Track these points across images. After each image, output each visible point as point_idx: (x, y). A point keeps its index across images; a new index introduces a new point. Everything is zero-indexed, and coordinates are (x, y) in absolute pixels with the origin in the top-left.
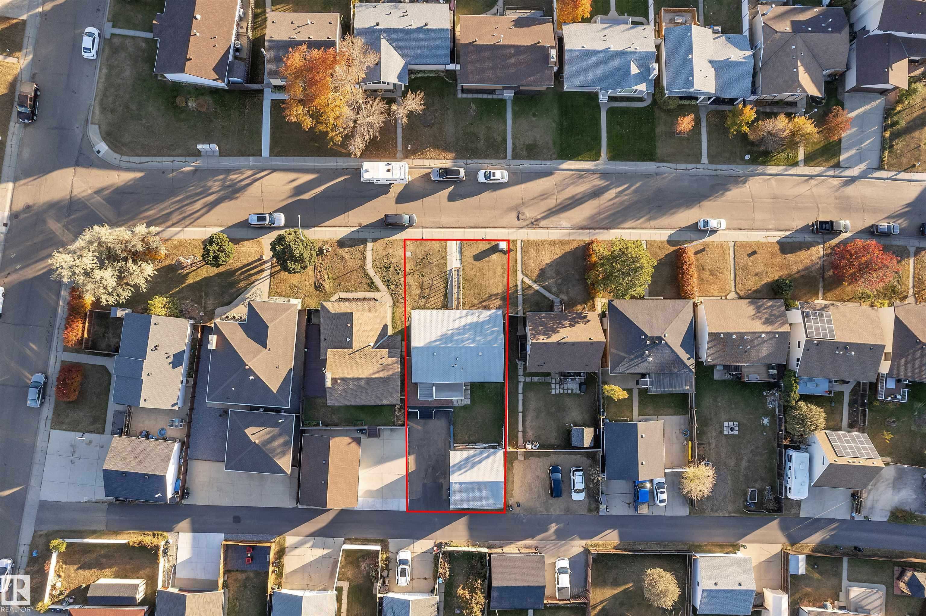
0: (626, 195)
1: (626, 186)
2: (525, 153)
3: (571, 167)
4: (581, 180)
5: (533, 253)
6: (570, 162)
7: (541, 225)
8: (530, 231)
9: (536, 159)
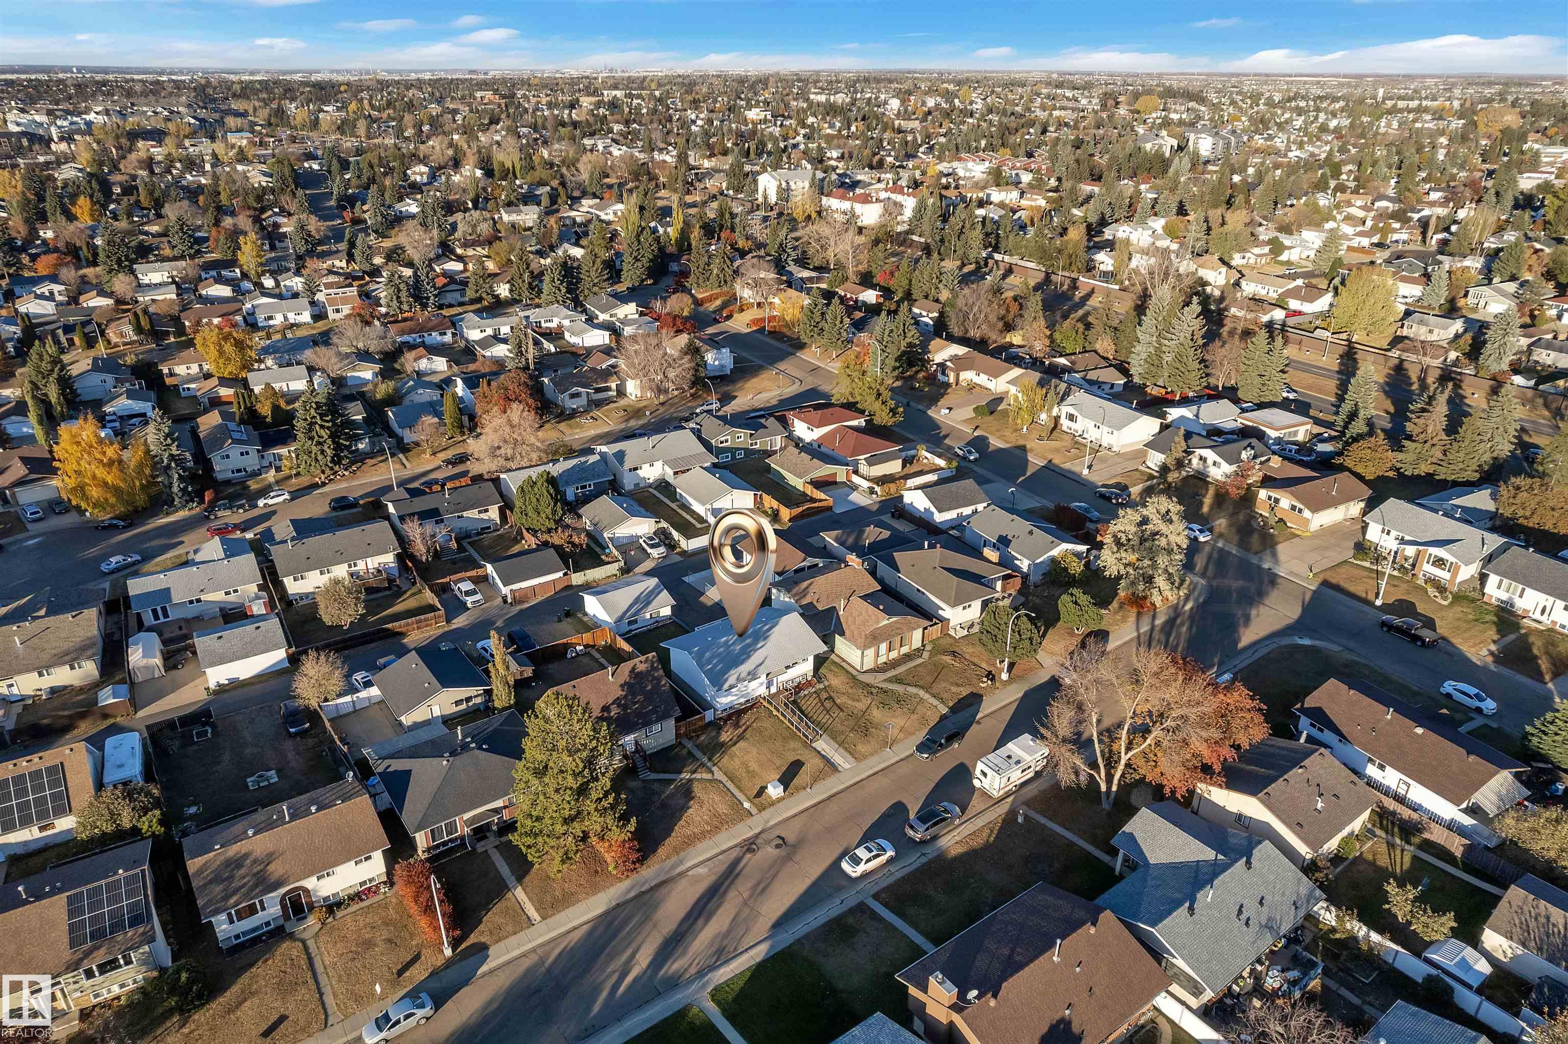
0: (614, 972)
1: (622, 989)
2: (850, 920)
3: (752, 952)
4: (716, 946)
5: (723, 808)
6: (758, 959)
7: (738, 849)
8: (750, 834)
9: (823, 925)
